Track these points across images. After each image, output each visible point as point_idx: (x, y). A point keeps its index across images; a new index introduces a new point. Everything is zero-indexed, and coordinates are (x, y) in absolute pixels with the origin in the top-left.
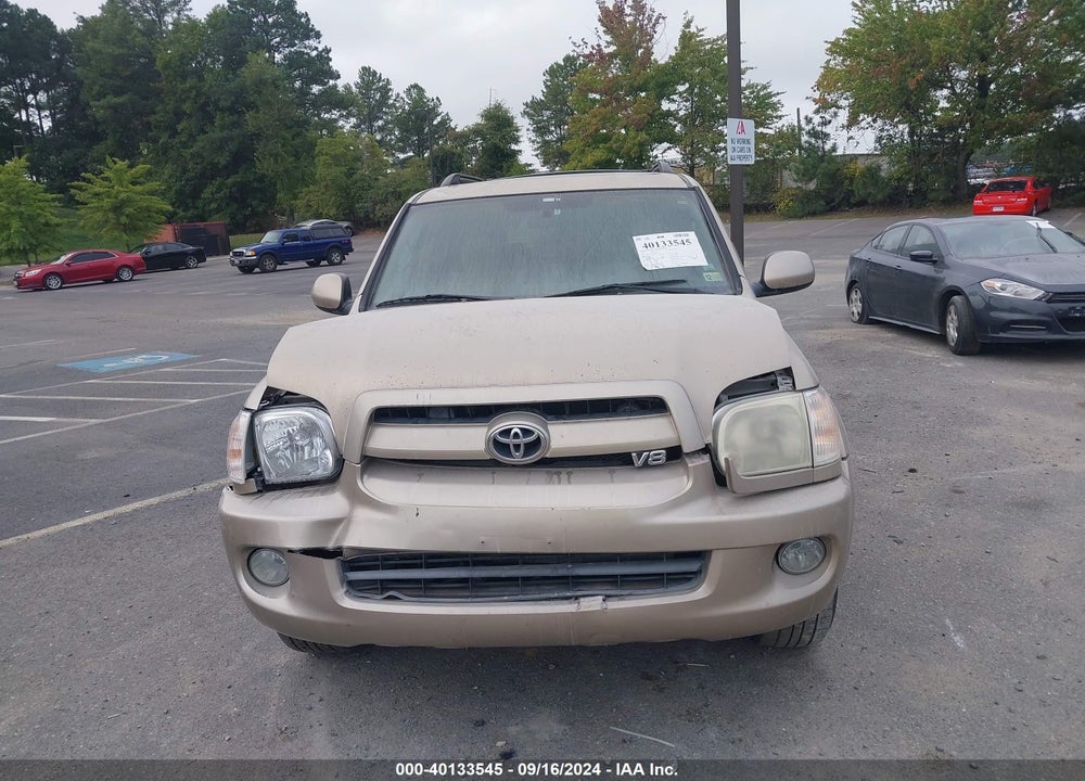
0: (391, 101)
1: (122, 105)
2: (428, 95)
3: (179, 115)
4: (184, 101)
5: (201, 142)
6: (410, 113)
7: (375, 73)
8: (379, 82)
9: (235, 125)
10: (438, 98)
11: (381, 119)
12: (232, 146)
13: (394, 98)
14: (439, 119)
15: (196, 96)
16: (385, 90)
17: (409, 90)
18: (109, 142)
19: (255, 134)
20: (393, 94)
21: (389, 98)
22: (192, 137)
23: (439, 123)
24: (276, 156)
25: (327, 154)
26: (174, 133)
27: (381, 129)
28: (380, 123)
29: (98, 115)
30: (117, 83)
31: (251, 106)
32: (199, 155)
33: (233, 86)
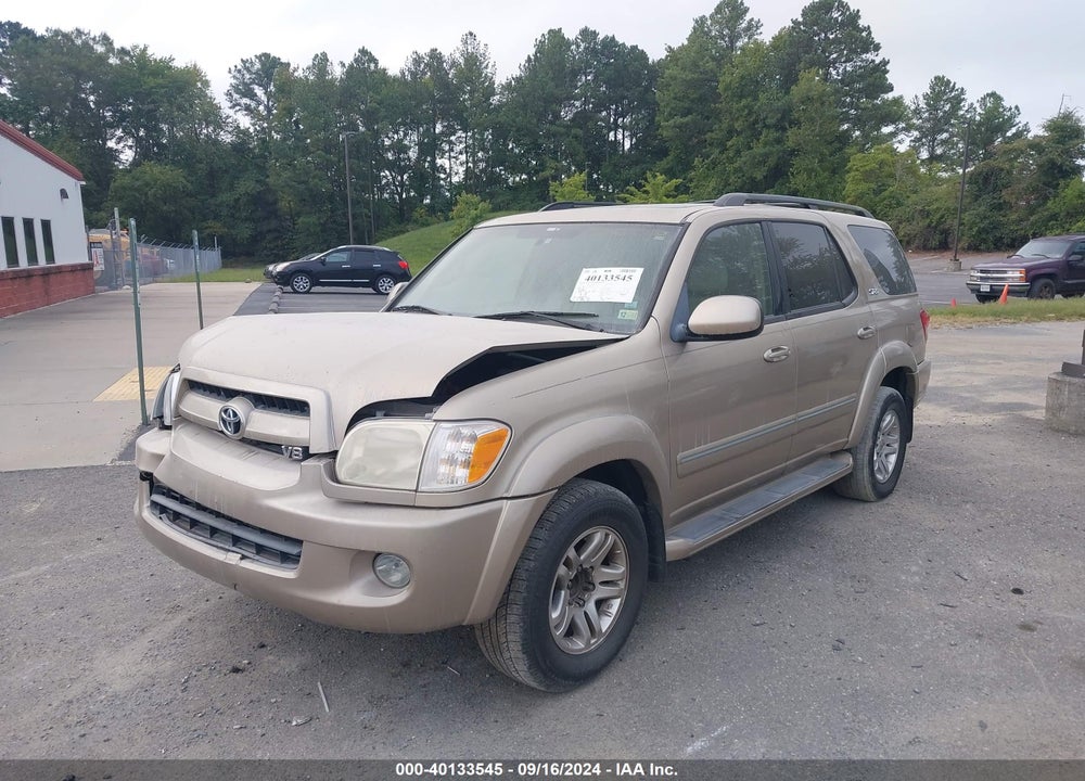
0: (961, 113)
1: (687, 124)
2: (1006, 104)
3: (731, 132)
4: (737, 119)
5: (746, 156)
6: (980, 124)
7: (949, 82)
8: (951, 92)
9: (779, 141)
10: (1017, 107)
11: (947, 131)
12: (772, 161)
13: (966, 109)
14: (1014, 130)
15: (748, 114)
16: (957, 101)
17: (984, 99)
18: (670, 158)
19: (794, 151)
20: (965, 105)
21: (960, 109)
22: (738, 152)
23: (1014, 135)
24: (810, 171)
25: (857, 170)
26: (724, 150)
27: (944, 142)
28: (945, 135)
29: (665, 134)
30: (686, 105)
31: (796, 123)
32: (740, 169)
33: (780, 104)
